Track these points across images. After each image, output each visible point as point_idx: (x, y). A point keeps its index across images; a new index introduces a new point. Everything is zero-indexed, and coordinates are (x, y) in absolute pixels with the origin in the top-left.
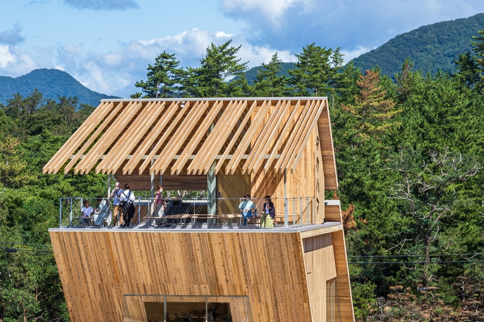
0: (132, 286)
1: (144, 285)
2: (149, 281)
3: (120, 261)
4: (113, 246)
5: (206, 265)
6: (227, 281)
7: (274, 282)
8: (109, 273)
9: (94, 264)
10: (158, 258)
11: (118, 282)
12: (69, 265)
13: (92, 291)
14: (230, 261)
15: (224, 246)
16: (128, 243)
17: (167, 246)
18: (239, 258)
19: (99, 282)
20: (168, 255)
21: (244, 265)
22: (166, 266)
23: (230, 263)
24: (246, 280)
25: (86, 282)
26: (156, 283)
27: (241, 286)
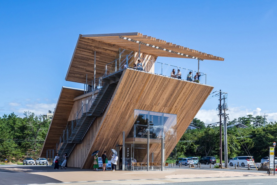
0: (140, 106)
1: (146, 105)
2: (148, 104)
3: (145, 91)
4: (149, 82)
5: (175, 98)
6: (176, 106)
7: (190, 109)
8: (137, 97)
9: (134, 91)
10: (161, 91)
11: (137, 102)
12: (123, 90)
13: (123, 106)
14: (184, 97)
15: (187, 90)
16: (155, 82)
17: (168, 86)
18: (188, 96)
19: (129, 101)
20: (165, 91)
21: (187, 100)
22: (160, 97)
23: (183, 98)
24: (182, 107)
25: (124, 101)
26: (151, 105)
27: (178, 109)
